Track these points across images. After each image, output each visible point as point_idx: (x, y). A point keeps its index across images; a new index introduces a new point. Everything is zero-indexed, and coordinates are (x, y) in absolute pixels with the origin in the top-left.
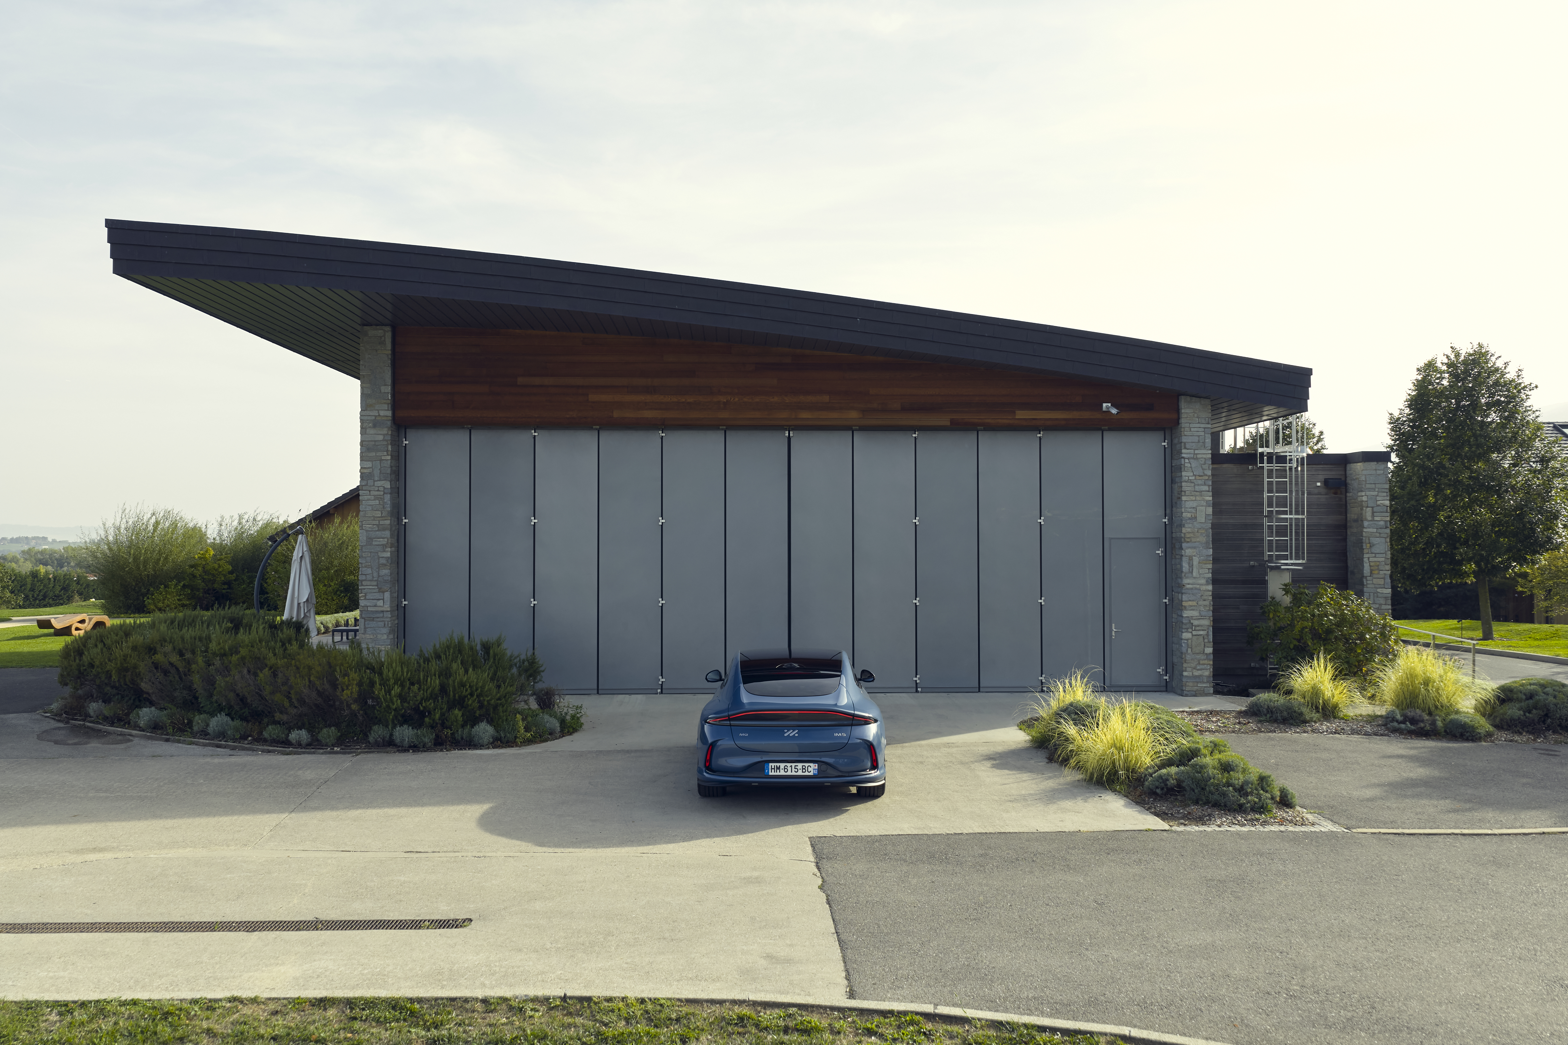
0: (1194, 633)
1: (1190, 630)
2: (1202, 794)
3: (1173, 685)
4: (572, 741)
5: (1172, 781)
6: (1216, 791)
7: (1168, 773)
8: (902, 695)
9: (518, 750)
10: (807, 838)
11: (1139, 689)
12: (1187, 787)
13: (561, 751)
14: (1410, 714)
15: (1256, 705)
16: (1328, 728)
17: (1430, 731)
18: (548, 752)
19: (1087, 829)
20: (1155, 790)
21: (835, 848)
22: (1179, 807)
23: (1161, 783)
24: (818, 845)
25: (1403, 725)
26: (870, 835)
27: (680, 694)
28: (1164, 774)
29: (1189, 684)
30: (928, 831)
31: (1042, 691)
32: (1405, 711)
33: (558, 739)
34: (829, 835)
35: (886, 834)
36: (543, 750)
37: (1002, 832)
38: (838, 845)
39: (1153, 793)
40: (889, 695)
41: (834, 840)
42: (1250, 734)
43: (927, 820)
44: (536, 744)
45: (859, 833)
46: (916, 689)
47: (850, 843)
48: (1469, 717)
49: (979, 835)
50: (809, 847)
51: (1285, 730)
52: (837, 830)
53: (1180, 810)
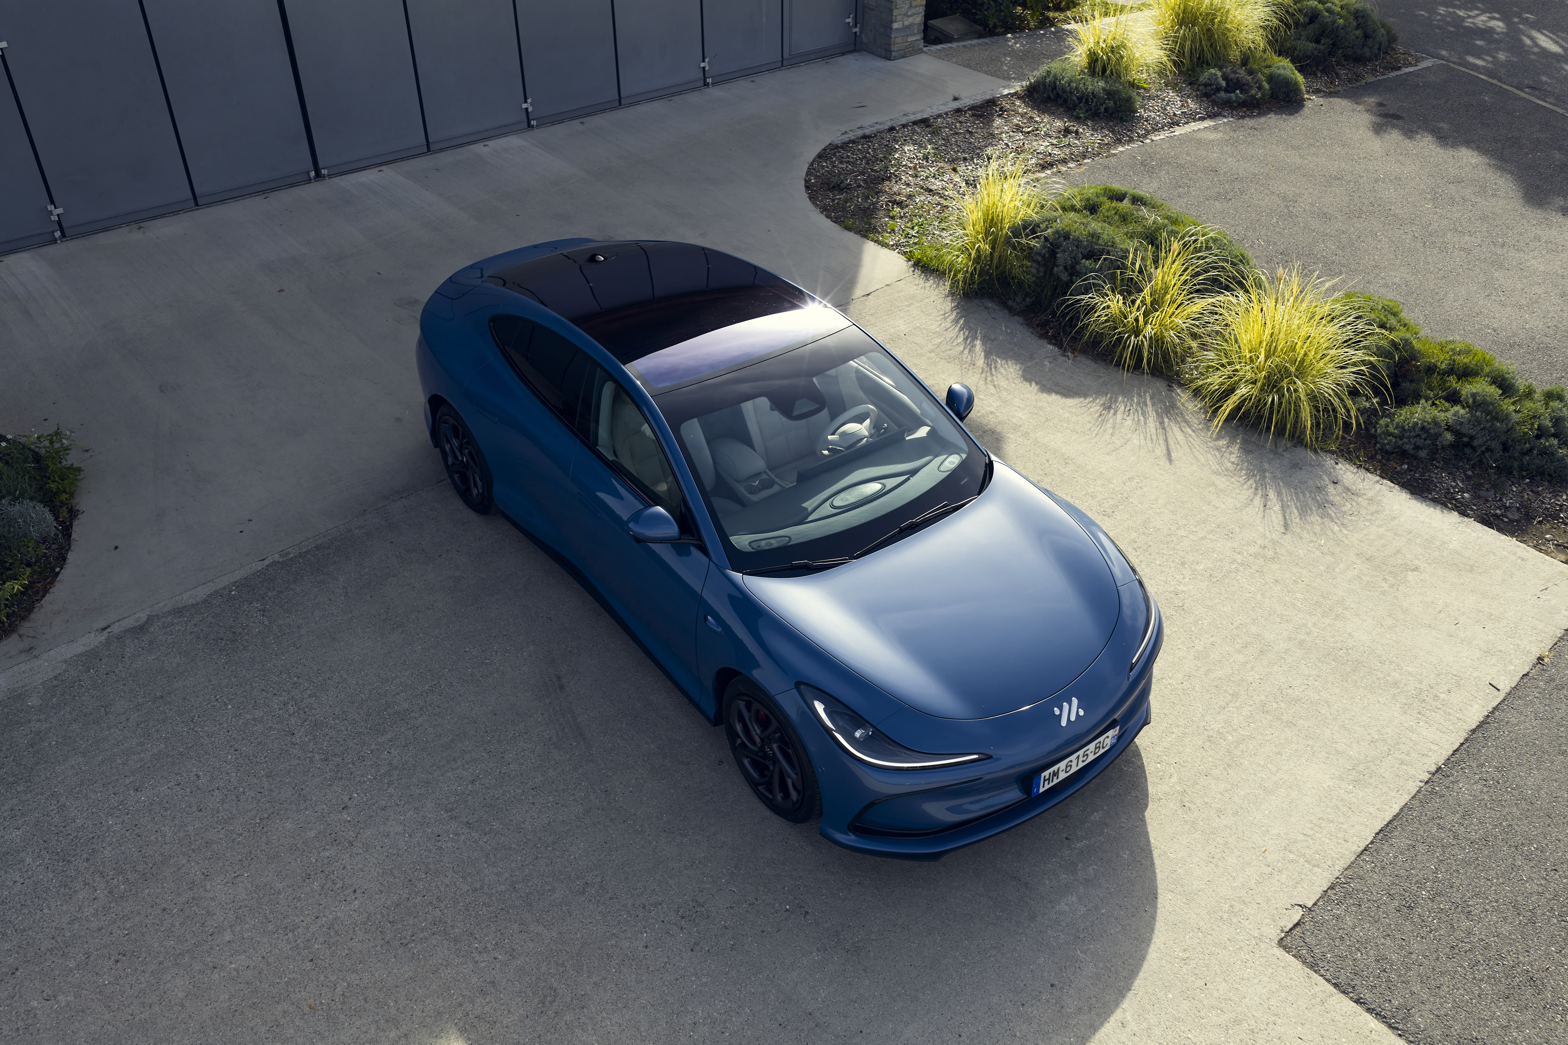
2: (1510, 457)
3: (865, 41)
4: (116, 548)
5: (1449, 437)
6: (1530, 450)
7: (1435, 422)
8: (514, 141)
9: (36, 657)
10: (1289, 958)
11: (825, 55)
12: (1480, 446)
13: (150, 619)
14: (1232, 76)
15: (1055, 88)
16: (1159, 116)
17: (1261, 98)
18: (127, 642)
19: (1531, 642)
20: (1412, 452)
21: (1412, 993)
22: (1493, 492)
23: (1425, 440)
24: (1368, 996)
25: (1233, 95)
26: (1349, 867)
27: (108, 232)
28: (1429, 423)
29: (898, 42)
30: (1382, 783)
31: (706, 84)
32: (1220, 69)
33: (69, 545)
34: (1297, 915)
35: (1362, 846)
36: (97, 630)
37: (1474, 727)
38: (1392, 970)
39: (1403, 455)
40: (492, 144)
41: (1342, 938)
42: (1107, 157)
43: (1301, 721)
44: (44, 596)
45: (1318, 866)
46: (528, 123)
47: (1388, 942)
48: (1284, 67)
49: (1474, 765)
50: (1373, 1023)
51: (1128, 136)
52: (1268, 870)
53: (1501, 500)
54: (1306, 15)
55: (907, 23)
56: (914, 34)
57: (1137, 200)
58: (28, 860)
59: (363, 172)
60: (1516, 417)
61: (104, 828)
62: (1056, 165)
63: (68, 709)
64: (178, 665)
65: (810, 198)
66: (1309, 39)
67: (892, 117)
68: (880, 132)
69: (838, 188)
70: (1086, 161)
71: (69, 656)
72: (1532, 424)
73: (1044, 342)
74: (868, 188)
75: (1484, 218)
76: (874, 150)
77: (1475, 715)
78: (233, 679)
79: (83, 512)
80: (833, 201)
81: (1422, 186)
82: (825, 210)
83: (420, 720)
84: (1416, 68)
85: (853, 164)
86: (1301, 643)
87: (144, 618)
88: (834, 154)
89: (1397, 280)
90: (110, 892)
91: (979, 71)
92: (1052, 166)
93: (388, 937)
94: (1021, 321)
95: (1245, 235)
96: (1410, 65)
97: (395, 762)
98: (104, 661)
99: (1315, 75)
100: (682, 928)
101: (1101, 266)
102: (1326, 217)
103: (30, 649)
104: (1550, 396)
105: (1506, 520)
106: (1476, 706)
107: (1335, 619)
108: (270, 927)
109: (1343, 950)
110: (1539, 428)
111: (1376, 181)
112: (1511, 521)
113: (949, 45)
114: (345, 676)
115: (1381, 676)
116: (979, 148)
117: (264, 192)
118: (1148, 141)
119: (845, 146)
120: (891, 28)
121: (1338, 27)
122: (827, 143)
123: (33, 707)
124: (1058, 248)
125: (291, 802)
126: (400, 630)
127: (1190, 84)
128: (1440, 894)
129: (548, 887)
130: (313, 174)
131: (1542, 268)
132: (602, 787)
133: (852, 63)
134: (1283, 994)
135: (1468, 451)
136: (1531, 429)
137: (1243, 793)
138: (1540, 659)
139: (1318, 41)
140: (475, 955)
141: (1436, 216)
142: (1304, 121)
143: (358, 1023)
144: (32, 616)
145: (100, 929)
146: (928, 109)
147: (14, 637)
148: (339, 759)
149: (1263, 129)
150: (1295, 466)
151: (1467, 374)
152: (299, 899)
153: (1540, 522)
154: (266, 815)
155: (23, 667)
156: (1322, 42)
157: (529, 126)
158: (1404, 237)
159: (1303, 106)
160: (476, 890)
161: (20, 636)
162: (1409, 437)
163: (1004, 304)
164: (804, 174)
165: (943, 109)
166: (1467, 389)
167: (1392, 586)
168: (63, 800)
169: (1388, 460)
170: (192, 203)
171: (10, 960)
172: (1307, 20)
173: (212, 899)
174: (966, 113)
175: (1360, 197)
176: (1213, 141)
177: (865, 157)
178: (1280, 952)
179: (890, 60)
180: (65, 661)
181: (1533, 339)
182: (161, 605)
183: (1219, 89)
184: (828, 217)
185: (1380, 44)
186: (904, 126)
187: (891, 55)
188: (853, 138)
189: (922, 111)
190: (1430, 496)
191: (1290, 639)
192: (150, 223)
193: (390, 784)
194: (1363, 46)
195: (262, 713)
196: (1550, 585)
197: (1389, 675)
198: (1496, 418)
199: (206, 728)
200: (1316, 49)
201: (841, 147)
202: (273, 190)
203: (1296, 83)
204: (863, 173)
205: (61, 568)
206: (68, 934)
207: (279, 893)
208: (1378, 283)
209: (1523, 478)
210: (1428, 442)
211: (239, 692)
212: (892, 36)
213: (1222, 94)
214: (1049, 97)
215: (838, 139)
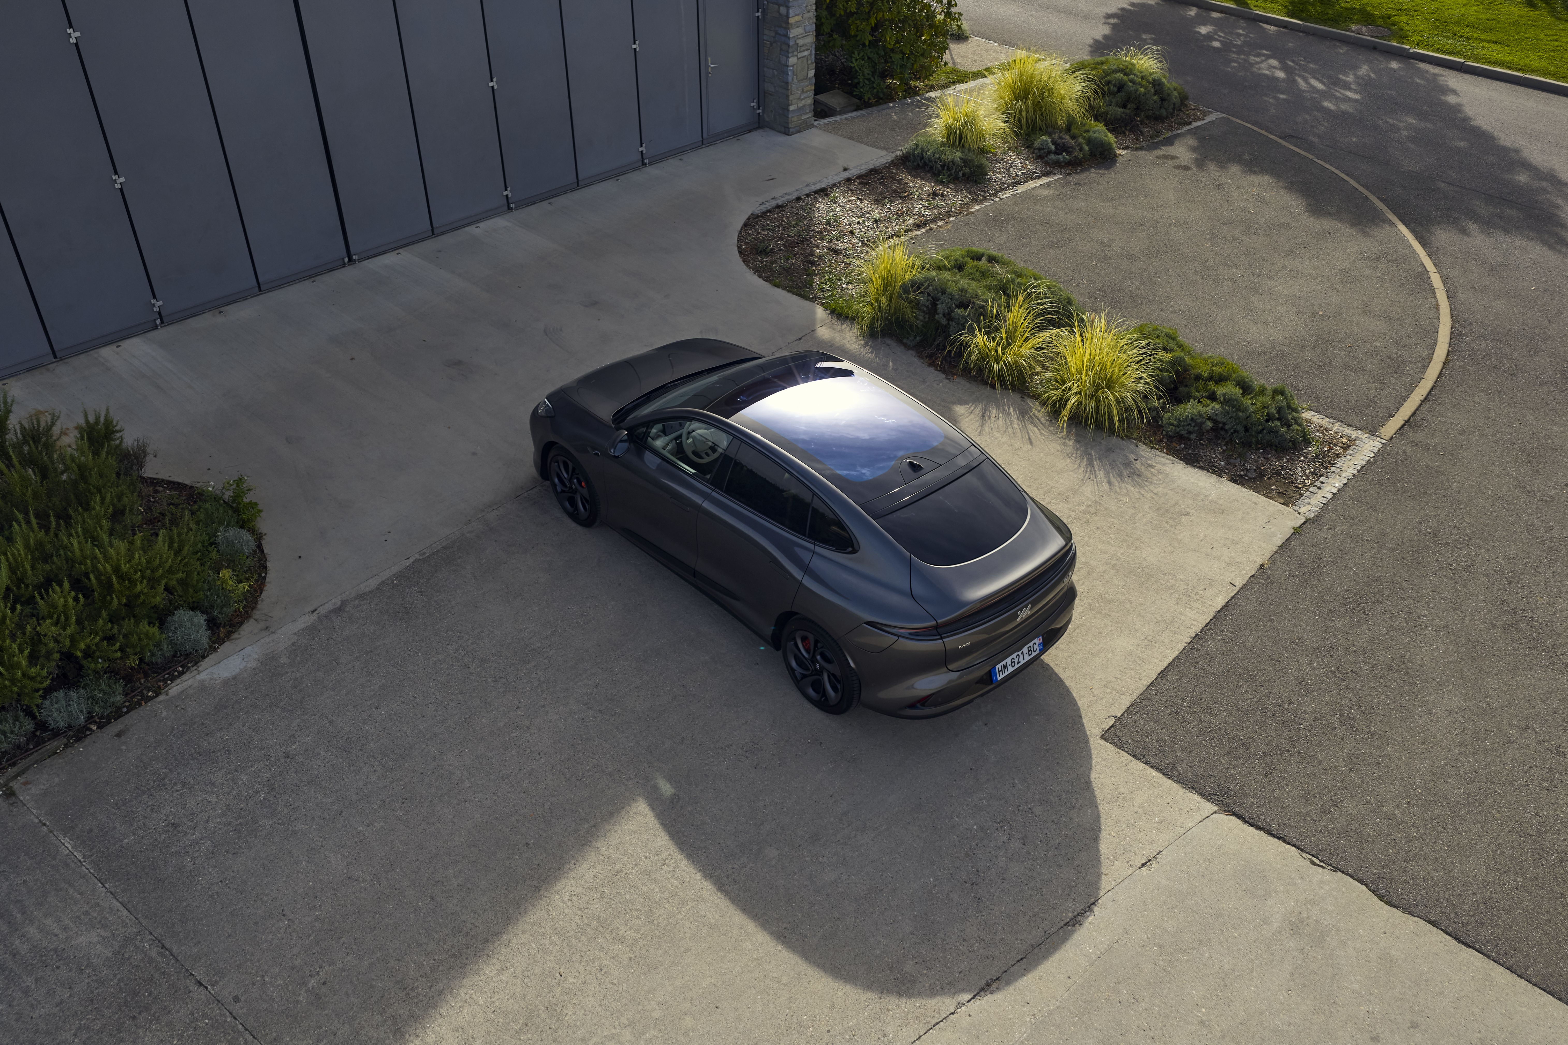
0: (800, 55)
1: (796, 53)
2: (1250, 435)
3: (767, 119)
4: (300, 557)
5: (1209, 424)
6: (1263, 429)
7: (1200, 414)
8: (499, 222)
9: (273, 633)
10: (1108, 744)
11: (736, 133)
12: (1230, 429)
13: (343, 602)
14: (1059, 141)
15: (922, 158)
16: (1005, 177)
17: (1082, 158)
18: (333, 618)
19: (1257, 556)
20: (1186, 435)
21: (1177, 756)
22: (1239, 460)
23: (1194, 427)
24: (1152, 760)
25: (1060, 156)
26: (1142, 694)
27: (196, 317)
28: (1196, 416)
29: (794, 120)
30: (1162, 646)
31: (644, 164)
32: (1050, 135)
33: (265, 557)
34: (1111, 722)
35: (1150, 681)
36: (309, 613)
37: (1219, 609)
38: (1165, 745)
39: (1181, 438)
40: (481, 225)
41: (1137, 732)
42: (967, 215)
43: (1114, 613)
44: (261, 593)
45: (1124, 694)
46: (508, 206)
47: (1164, 731)
48: (1099, 131)
49: (1218, 631)
50: (1154, 773)
51: (982, 196)
52: (1094, 699)
53: (1244, 465)
54: (1114, 85)
55: (800, 105)
56: (807, 113)
57: (992, 259)
58: (322, 753)
59: (385, 256)
60: (1252, 408)
61: (365, 732)
62: (929, 224)
63: (310, 664)
64: (375, 631)
65: (744, 261)
66: (1117, 105)
67: (797, 188)
68: (790, 202)
69: (765, 252)
70: (951, 219)
71: (296, 630)
72: (1264, 412)
73: (932, 369)
74: (787, 251)
75: (1247, 253)
76: (788, 218)
77: (1220, 602)
78: (417, 637)
79: (265, 534)
80: (762, 263)
81: (1204, 229)
82: (757, 271)
83: (551, 653)
84: (1203, 122)
85: (773, 230)
86: (1114, 566)
87: (339, 603)
88: (757, 223)
89: (1182, 307)
90: (384, 766)
91: (861, 143)
92: (926, 225)
93: (568, 776)
94: (914, 354)
95: (1073, 276)
96: (1199, 119)
97: (542, 679)
98: (322, 631)
99: (1125, 134)
100: (747, 757)
101: (969, 314)
102: (1132, 258)
103: (267, 628)
104: (1276, 392)
105: (1247, 478)
106: (1221, 597)
107: (1135, 550)
108: (492, 777)
109: (1138, 738)
110: (1268, 414)
111: (1170, 225)
112: (1250, 478)
113: (834, 118)
114: (492, 630)
115: (1163, 582)
116: (869, 213)
117: (310, 277)
118: (997, 199)
119: (764, 215)
120: (788, 110)
121: (1140, 94)
122: (750, 213)
123: (285, 664)
124: (938, 300)
125: (481, 708)
126: (520, 598)
127: (1028, 147)
128: (1195, 704)
129: (660, 742)
130: (346, 260)
131: (1285, 292)
132: (679, 683)
133: (759, 138)
134: (1104, 763)
135: (1223, 433)
136: (1262, 416)
137: (1078, 657)
138: (1262, 565)
139: (1124, 106)
140: (624, 781)
141: (1212, 253)
142: (1116, 176)
143: (564, 822)
144: (259, 606)
145: (385, 787)
146: (825, 179)
147: (252, 621)
148: (504, 680)
149: (1085, 184)
150: (1110, 450)
151: (1220, 379)
152: (506, 761)
153: (1269, 478)
154: (468, 716)
155: (267, 639)
156: (1129, 106)
157: (509, 208)
158: (1188, 272)
159: (1116, 161)
160: (615, 747)
161: (256, 620)
162: (1183, 426)
163: (900, 341)
164: (736, 241)
165: (837, 179)
166: (1221, 390)
167: (1171, 526)
168: (330, 717)
169: (1171, 442)
170: (257, 289)
171: (335, 808)
172: (1116, 89)
173: (450, 765)
174: (854, 182)
175: (1157, 240)
176: (1047, 196)
177: (781, 225)
178: (1101, 742)
179: (788, 135)
180: (295, 634)
181: (1274, 348)
182: (347, 593)
183: (1050, 152)
184: (760, 276)
185: (1174, 104)
186: (808, 195)
187: (789, 131)
188: (769, 208)
189: (820, 181)
190: (1198, 465)
191: (1107, 564)
192: (227, 308)
193: (542, 692)
194: (1160, 108)
195: (443, 657)
196: (1271, 519)
197: (1168, 582)
198: (1239, 410)
199: (409, 668)
200: (1124, 113)
201: (761, 216)
202: (317, 275)
203: (1110, 144)
204: (781, 239)
205: (266, 574)
206: (366, 791)
207: (492, 758)
208: (1169, 310)
209: (1259, 449)
210: (1196, 428)
211: (423, 645)
212: (790, 116)
213: (1052, 156)
214: (918, 165)
215: (758, 210)
